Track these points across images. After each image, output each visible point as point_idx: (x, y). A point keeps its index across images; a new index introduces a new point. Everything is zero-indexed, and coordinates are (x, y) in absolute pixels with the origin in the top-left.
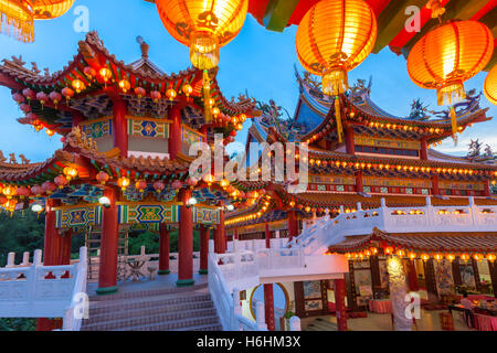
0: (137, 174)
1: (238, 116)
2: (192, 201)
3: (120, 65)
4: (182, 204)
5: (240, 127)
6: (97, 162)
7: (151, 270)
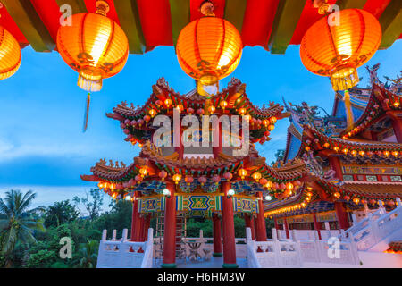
0: (186, 171)
1: (269, 119)
2: (231, 192)
3: (177, 96)
4: (223, 194)
5: (272, 127)
6: (160, 164)
7: (205, 252)
